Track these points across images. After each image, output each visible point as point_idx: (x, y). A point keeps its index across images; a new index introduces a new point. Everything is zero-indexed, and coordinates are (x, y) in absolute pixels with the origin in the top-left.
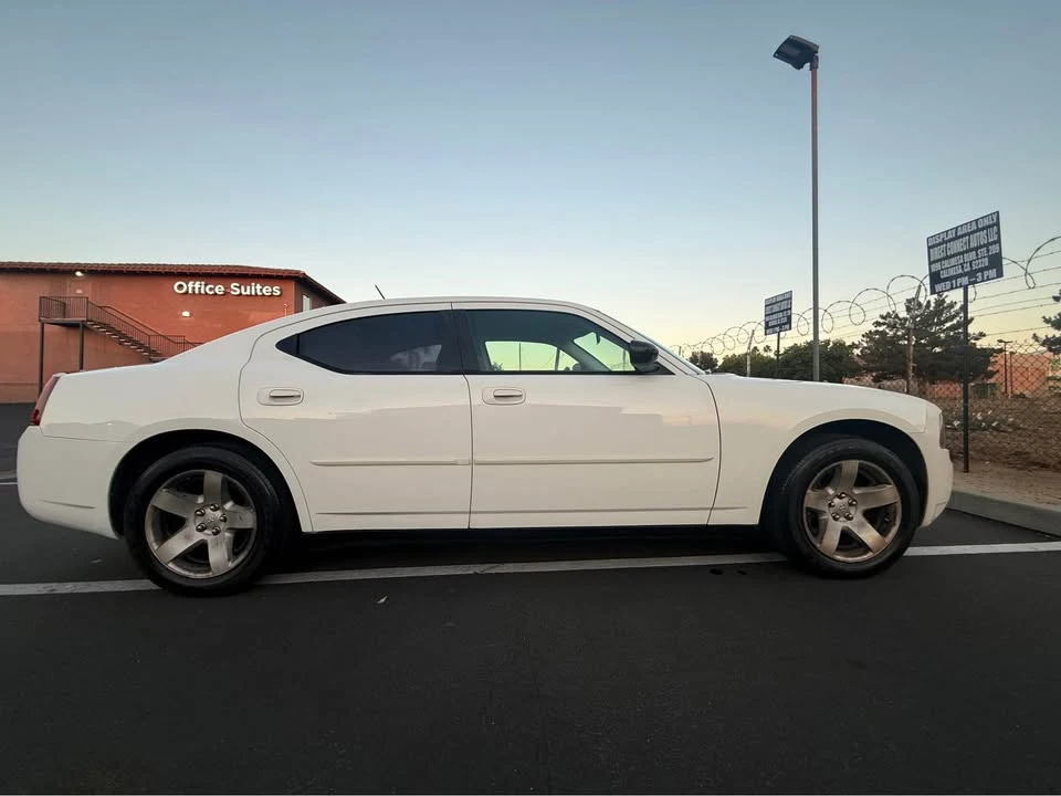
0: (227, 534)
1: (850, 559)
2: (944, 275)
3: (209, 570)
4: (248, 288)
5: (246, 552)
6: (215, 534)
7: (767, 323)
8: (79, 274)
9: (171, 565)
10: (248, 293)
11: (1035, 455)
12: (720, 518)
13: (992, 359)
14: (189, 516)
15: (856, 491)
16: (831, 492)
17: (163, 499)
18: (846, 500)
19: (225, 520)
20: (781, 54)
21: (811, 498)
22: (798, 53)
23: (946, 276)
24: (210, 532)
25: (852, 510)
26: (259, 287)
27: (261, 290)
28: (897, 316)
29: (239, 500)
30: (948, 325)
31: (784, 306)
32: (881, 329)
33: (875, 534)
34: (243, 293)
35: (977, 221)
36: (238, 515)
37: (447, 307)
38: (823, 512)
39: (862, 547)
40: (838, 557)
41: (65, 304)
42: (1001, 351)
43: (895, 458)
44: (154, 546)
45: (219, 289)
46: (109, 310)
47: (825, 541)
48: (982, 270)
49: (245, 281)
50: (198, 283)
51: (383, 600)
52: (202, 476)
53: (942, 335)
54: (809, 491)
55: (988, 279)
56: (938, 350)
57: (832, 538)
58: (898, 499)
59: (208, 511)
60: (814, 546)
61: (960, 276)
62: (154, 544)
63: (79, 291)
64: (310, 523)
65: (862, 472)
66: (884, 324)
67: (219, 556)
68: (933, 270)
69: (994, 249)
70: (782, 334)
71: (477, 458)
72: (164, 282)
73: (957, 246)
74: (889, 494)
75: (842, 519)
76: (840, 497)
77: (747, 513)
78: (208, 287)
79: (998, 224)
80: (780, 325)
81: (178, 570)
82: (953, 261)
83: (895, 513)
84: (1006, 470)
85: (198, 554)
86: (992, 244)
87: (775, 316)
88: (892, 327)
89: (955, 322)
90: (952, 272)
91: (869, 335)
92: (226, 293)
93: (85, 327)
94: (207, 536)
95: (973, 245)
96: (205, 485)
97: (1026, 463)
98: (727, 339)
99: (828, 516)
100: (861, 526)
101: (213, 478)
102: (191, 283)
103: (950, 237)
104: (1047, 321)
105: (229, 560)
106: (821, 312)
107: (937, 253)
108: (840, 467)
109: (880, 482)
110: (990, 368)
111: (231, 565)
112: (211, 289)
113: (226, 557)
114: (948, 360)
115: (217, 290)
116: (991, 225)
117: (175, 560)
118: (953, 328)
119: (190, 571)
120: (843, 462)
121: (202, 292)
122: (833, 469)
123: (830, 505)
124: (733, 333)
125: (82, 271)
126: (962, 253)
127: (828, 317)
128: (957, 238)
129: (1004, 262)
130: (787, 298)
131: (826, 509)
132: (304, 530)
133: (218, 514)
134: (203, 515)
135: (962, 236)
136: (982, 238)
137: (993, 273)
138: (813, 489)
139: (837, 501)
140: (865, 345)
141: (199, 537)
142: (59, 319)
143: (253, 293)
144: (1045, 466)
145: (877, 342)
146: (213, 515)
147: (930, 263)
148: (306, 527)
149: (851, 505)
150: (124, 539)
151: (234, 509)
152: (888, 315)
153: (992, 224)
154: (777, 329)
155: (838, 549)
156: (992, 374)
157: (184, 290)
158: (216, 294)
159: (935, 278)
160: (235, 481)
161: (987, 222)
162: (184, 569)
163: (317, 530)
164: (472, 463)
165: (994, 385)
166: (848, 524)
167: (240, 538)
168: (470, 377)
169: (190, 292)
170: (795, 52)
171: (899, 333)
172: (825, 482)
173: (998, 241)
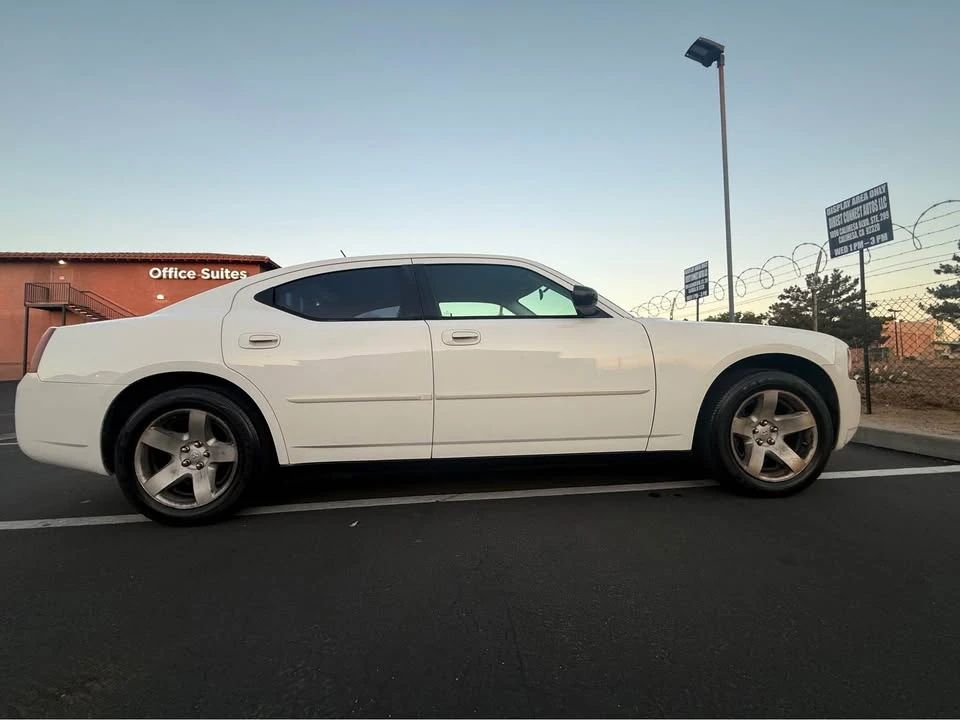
0: (211, 469)
1: (774, 480)
2: (842, 240)
3: (194, 500)
4: (218, 272)
5: (228, 484)
6: (199, 468)
7: (687, 291)
8: (62, 262)
9: (158, 497)
10: (218, 277)
11: (929, 397)
12: (657, 445)
13: (884, 326)
14: (175, 453)
15: (777, 419)
16: (755, 419)
17: (151, 437)
18: (768, 427)
19: (208, 456)
20: (692, 53)
21: (738, 425)
22: (706, 53)
23: (843, 241)
24: (194, 467)
25: (774, 436)
26: (227, 271)
27: (229, 274)
28: (799, 290)
29: (221, 437)
30: (844, 297)
31: (701, 274)
32: (785, 301)
33: (795, 456)
34: (213, 277)
35: (868, 192)
36: (220, 451)
37: (408, 262)
38: (748, 438)
39: (784, 468)
40: (764, 478)
41: (48, 289)
42: (891, 319)
43: (809, 388)
44: (143, 480)
45: (191, 274)
46: (88, 294)
47: (751, 464)
48: (875, 235)
49: (214, 266)
50: (171, 269)
51: (354, 524)
52: (188, 414)
53: (840, 306)
54: (735, 419)
55: (881, 242)
56: (836, 319)
57: (757, 462)
58: (815, 425)
59: (192, 447)
60: (742, 469)
61: (856, 240)
62: (143, 478)
63: (62, 278)
64: (286, 456)
65: (781, 401)
66: (788, 297)
67: (203, 489)
68: (832, 237)
69: (884, 216)
70: (701, 300)
71: (438, 394)
72: (140, 268)
73: (852, 215)
74: (806, 420)
75: (766, 444)
76: (763, 425)
77: (681, 439)
78: (181, 272)
79: (886, 194)
80: (699, 292)
81: (165, 501)
82: (849, 228)
83: (812, 437)
84: (904, 411)
85: (183, 487)
86: (883, 211)
87: (693, 284)
88: (795, 299)
89: (850, 293)
90: (849, 238)
91: (775, 307)
92: (197, 278)
93: (67, 310)
94: (192, 470)
95: (866, 213)
96: (190, 423)
97: (922, 404)
98: (651, 307)
99: (752, 441)
100: (783, 449)
101: (198, 416)
102: (165, 269)
103: (846, 207)
104: (930, 291)
105: (212, 491)
106: (734, 279)
107: (835, 221)
108: (762, 396)
109: (798, 409)
110: (883, 335)
111: (214, 496)
112: (183, 274)
113: (210, 489)
114: (845, 328)
115: (189, 275)
116: (880, 195)
117: (163, 492)
118: (849, 299)
119: (176, 502)
120: (764, 392)
121: (176, 277)
122: (756, 398)
123: (754, 432)
124: (657, 301)
125: (64, 260)
126: (857, 221)
127: (740, 283)
128: (852, 208)
129: (894, 227)
130: (704, 267)
131: (751, 435)
132: (281, 463)
133: (202, 450)
134: (187, 451)
135: (856, 206)
136: (873, 206)
137: (884, 236)
138: (739, 417)
139: (759, 428)
140: (772, 316)
141: (183, 471)
142: (42, 304)
143: (222, 277)
144: (938, 406)
145: (782, 313)
146: (197, 451)
147: (830, 230)
148: (283, 460)
149: (772, 431)
150: (115, 476)
151: (217, 444)
152: (791, 289)
153: (882, 194)
154: (697, 295)
155: (762, 471)
156: (884, 340)
157: (159, 275)
158: (188, 278)
159: (834, 244)
160: (218, 419)
161: (877, 193)
162: (169, 500)
163: (293, 463)
164: (434, 398)
165: (886, 349)
166: (771, 448)
167: (222, 471)
168: (431, 322)
169: (164, 277)
170: (704, 52)
171: (802, 305)
172: (748, 411)
173: (888, 208)
